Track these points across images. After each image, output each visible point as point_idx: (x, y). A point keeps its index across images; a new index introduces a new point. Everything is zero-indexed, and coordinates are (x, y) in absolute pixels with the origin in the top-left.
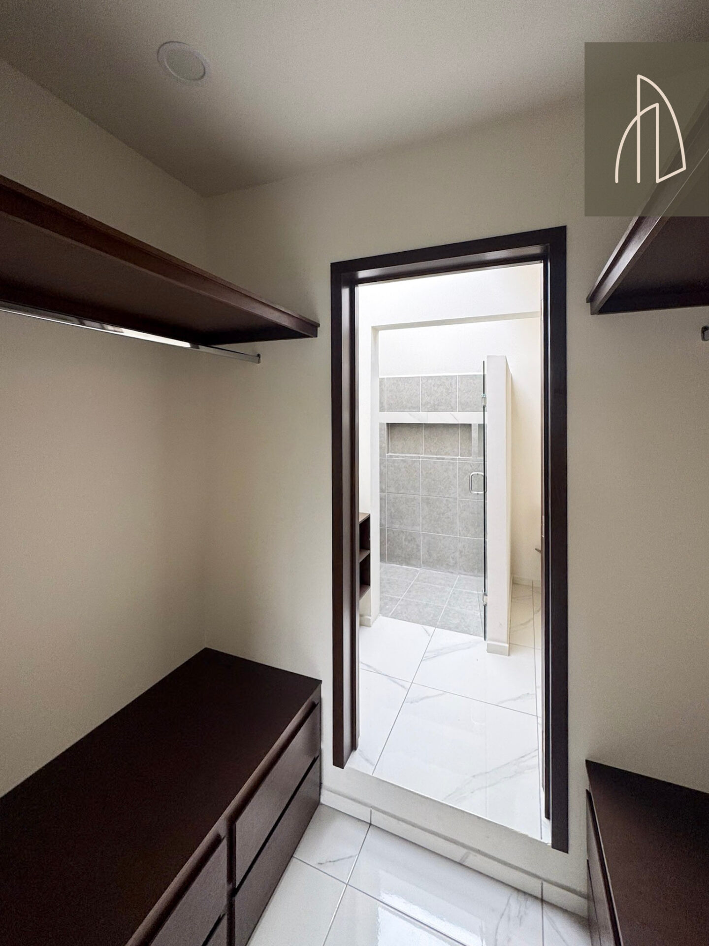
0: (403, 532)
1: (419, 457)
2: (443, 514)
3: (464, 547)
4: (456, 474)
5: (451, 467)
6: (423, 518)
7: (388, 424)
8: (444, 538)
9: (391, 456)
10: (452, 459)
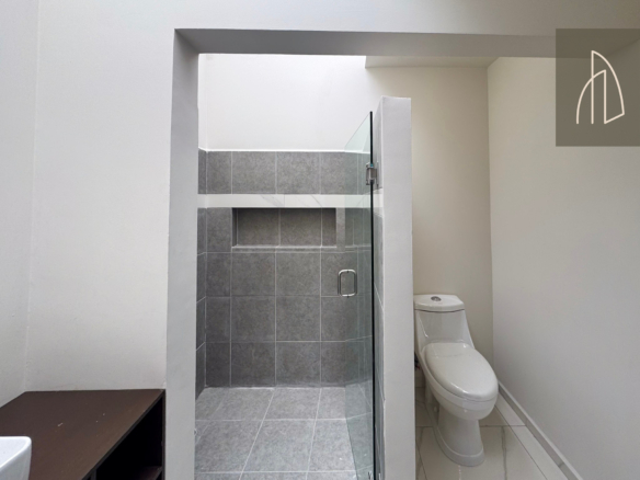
0: (252, 344)
1: (274, 250)
2: (303, 316)
3: (327, 353)
4: (318, 267)
5: (312, 260)
6: (278, 325)
7: (234, 210)
8: (304, 345)
9: (237, 250)
10: (314, 250)
